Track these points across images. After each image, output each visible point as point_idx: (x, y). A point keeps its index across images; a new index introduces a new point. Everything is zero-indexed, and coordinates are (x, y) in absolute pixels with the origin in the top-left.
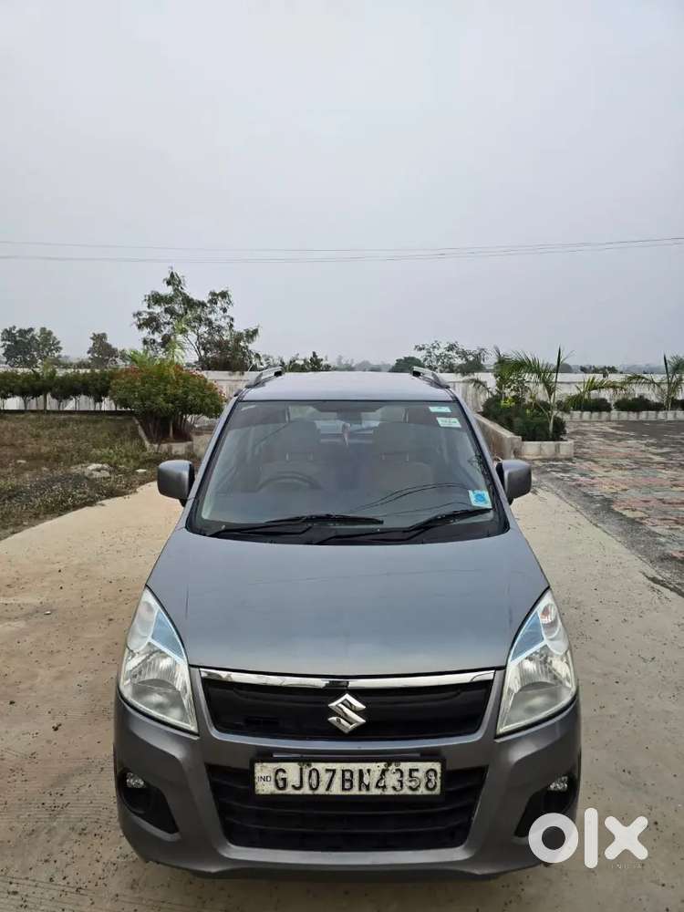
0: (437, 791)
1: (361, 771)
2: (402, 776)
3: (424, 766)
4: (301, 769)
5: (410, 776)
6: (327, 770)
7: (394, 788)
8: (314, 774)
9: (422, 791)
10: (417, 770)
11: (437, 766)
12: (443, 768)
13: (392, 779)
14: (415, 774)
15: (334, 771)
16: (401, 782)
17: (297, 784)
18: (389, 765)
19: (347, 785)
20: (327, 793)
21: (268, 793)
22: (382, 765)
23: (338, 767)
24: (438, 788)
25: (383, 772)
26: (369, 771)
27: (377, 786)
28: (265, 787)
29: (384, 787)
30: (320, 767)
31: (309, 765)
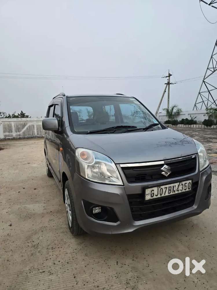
0: (190, 189)
1: (173, 186)
2: (183, 186)
3: (188, 182)
4: (158, 189)
5: (185, 186)
6: (165, 188)
7: (181, 190)
8: (161, 190)
9: (187, 190)
10: (186, 183)
11: (190, 181)
12: (192, 182)
13: (180, 188)
14: (186, 185)
15: (167, 188)
16: (182, 188)
17: (157, 194)
18: (180, 183)
19: (170, 192)
20: (164, 196)
21: (149, 199)
22: (178, 183)
23: (167, 186)
24: (191, 188)
25: (179, 186)
26: (175, 186)
27: (177, 191)
28: (148, 197)
29: (179, 190)
30: (163, 187)
31: (160, 187)
